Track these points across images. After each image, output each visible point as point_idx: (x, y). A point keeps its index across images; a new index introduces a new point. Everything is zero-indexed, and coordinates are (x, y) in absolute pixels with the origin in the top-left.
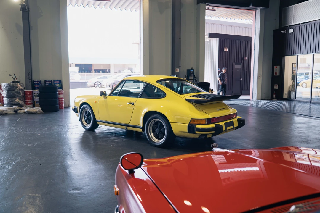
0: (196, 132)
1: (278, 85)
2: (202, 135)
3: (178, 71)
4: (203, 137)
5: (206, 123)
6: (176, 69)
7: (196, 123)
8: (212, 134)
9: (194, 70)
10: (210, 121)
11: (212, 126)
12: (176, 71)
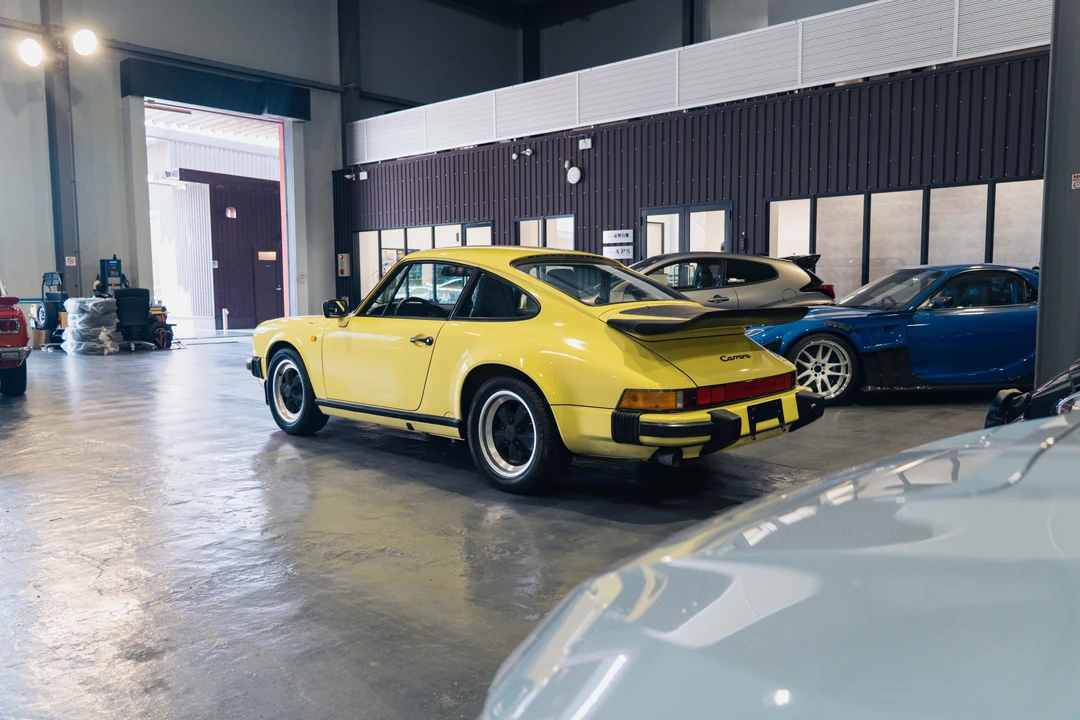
0: (645, 439)
2: (663, 449)
3: (74, 264)
4: (667, 459)
5: (680, 405)
6: (67, 258)
7: (640, 404)
8: (700, 448)
9: (119, 262)
10: (693, 398)
11: (702, 416)
12: (67, 264)
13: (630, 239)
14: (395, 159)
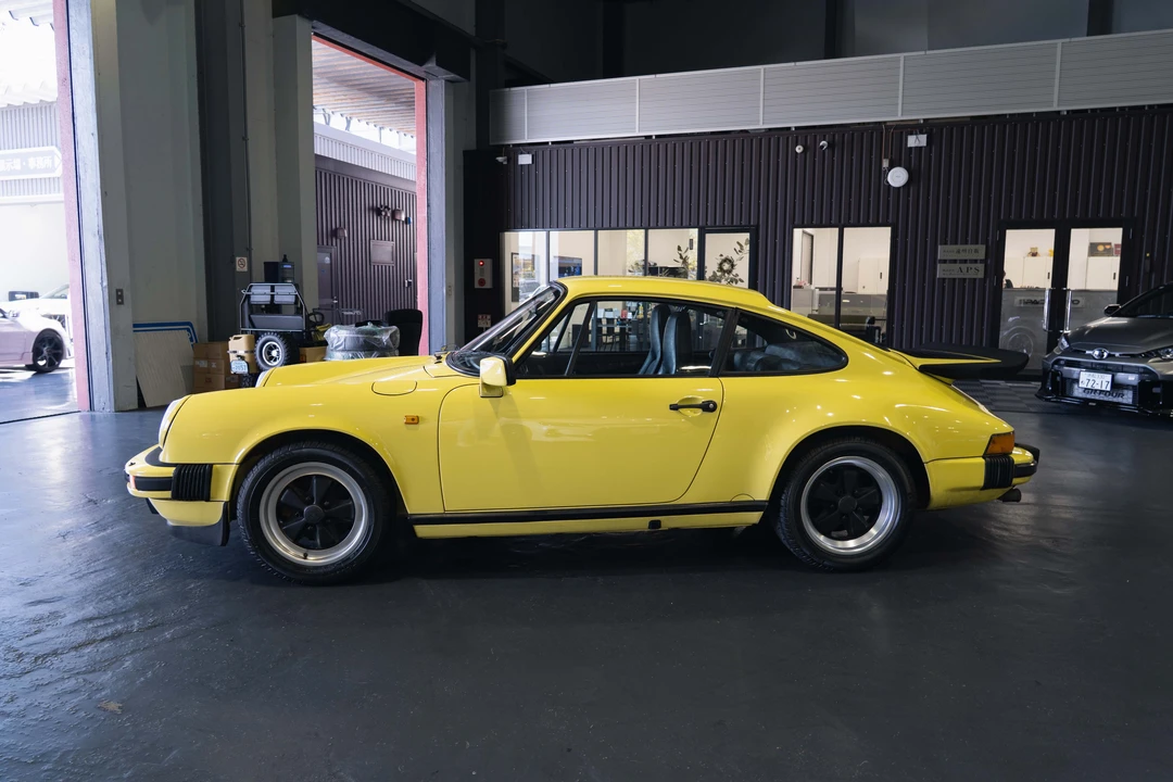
0: (1014, 481)
1: (489, 317)
3: (245, 269)
6: (238, 259)
12: (238, 269)
13: (981, 255)
14: (571, 142)
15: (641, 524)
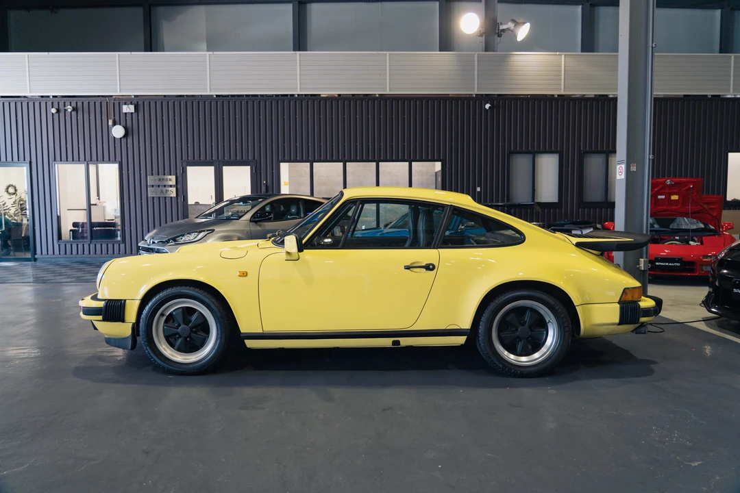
0: (641, 320)
13: (174, 182)
15: (387, 342)
